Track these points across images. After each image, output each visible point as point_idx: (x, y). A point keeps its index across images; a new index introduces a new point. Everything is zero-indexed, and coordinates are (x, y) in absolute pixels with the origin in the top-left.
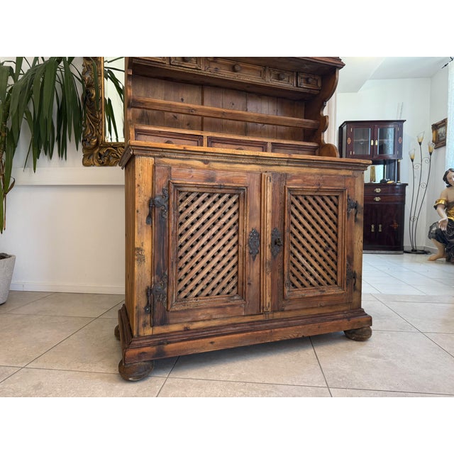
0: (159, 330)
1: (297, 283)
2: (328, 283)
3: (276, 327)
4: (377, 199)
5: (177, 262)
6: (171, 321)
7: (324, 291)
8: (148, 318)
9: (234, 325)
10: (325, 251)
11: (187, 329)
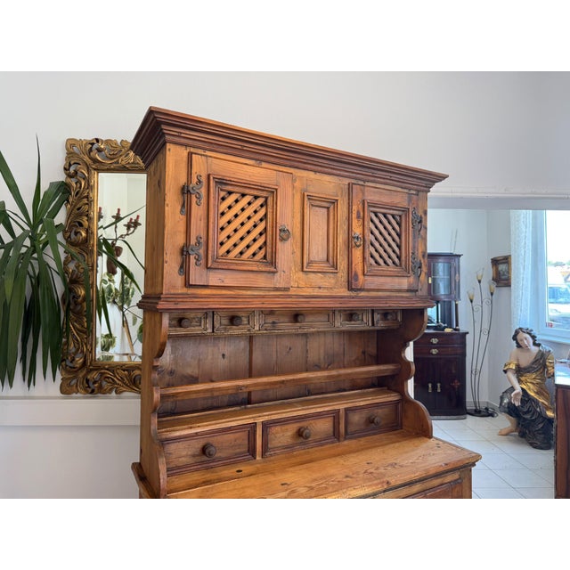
4: (434, 351)
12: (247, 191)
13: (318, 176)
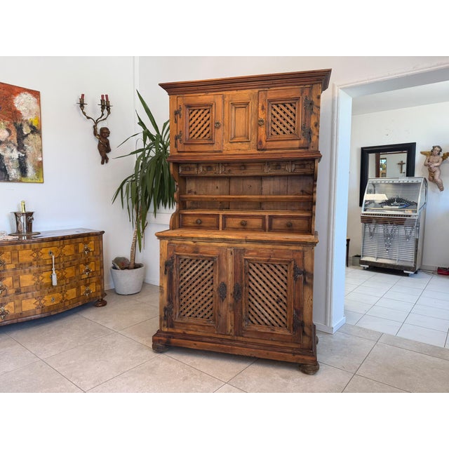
0: (170, 330)
1: (254, 321)
2: (280, 326)
3: (237, 346)
5: (179, 296)
6: (176, 327)
7: (274, 330)
8: (166, 323)
9: (210, 337)
10: (277, 303)
11: (184, 333)
12: (200, 108)
13: (239, 92)
